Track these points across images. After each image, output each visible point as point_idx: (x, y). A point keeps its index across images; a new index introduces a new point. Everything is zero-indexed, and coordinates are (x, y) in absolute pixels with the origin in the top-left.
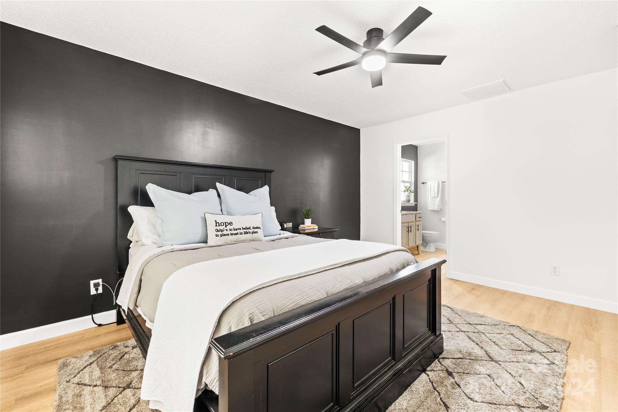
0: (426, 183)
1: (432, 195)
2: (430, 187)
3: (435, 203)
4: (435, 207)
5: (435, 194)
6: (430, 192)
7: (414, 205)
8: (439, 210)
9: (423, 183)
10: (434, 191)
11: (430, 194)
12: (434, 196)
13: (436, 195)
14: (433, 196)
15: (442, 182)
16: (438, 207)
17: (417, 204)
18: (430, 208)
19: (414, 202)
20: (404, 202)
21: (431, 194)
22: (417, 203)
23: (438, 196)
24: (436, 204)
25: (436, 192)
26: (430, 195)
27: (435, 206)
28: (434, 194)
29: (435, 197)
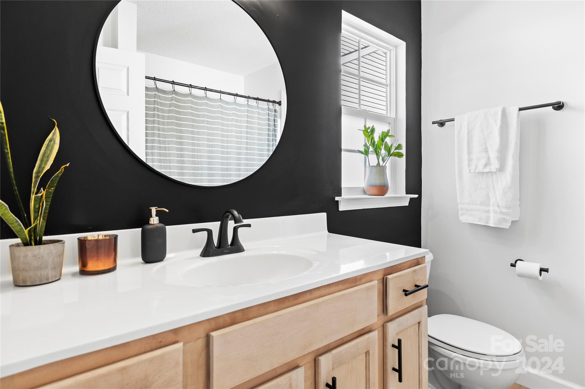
0: (453, 120)
1: (476, 166)
2: (469, 132)
3: (488, 196)
4: (492, 215)
5: (489, 158)
6: (470, 153)
7: (407, 204)
8: (506, 225)
9: (442, 124)
10: (486, 150)
11: (465, 162)
12: (487, 170)
13: (495, 165)
14: (480, 169)
15: (521, 109)
16: (501, 213)
17: (420, 198)
18: (465, 219)
19: (407, 193)
20: (365, 193)
21: (470, 160)
22: (416, 196)
23: (502, 169)
24: (492, 201)
25: (493, 155)
26: (469, 165)
27: (491, 208)
28: (483, 162)
29: (491, 173)
